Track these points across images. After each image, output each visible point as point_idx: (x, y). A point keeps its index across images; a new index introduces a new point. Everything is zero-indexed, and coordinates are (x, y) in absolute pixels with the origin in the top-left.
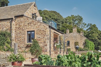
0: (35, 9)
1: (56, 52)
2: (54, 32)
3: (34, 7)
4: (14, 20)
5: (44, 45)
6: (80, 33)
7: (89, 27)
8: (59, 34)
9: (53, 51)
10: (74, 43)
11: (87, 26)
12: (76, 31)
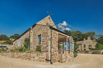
0: (50, 21)
1: (60, 52)
2: (59, 34)
3: (49, 20)
4: (32, 29)
5: (46, 46)
6: (93, 40)
7: (99, 37)
8: (67, 37)
9: (58, 51)
10: (88, 46)
11: (98, 37)
12: (89, 39)
